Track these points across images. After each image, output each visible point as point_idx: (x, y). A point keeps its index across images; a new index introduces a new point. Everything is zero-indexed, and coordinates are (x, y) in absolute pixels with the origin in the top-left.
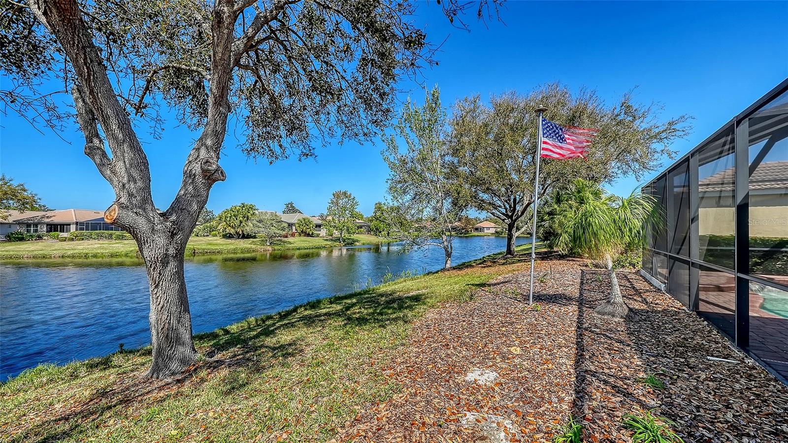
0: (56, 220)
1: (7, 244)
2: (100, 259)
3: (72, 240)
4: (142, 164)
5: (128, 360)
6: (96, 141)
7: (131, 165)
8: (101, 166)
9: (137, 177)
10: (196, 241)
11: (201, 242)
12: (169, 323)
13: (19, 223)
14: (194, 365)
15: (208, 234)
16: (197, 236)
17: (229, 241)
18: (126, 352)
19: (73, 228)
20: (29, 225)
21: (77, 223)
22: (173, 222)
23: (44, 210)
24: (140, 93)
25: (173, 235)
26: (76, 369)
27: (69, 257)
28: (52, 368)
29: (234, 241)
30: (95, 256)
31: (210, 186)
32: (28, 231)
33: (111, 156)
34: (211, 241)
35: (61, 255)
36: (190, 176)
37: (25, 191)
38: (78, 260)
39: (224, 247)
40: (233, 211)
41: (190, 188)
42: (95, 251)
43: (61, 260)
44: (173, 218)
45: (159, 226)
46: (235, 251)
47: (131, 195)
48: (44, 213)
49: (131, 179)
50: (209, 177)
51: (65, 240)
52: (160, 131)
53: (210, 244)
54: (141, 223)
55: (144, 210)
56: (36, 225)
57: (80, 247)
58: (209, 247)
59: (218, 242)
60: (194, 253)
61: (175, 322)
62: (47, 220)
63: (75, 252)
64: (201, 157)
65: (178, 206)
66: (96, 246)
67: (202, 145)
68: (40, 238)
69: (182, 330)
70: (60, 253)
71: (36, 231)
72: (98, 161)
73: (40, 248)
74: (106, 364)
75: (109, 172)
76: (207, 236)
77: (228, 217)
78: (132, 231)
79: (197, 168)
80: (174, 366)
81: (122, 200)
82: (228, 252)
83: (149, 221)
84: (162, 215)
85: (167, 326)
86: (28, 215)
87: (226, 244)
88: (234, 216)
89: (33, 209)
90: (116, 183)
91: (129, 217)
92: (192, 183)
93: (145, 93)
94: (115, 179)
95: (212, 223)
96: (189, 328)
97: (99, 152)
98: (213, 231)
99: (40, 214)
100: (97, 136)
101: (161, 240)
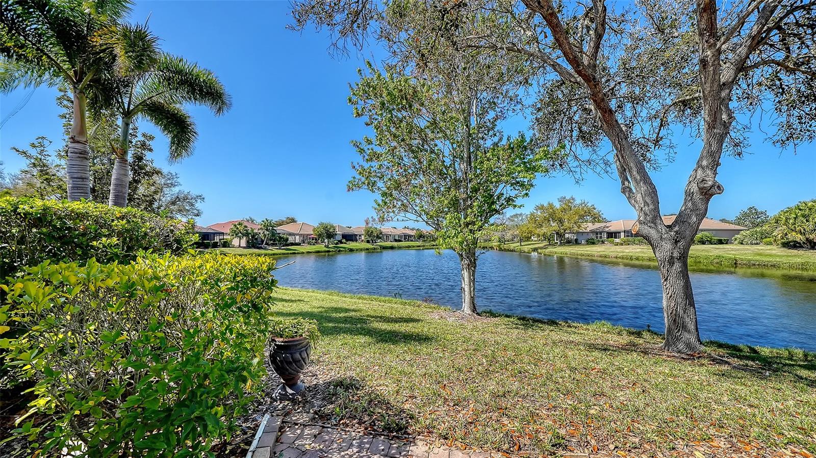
0: (612, 229)
1: (588, 246)
2: (641, 262)
3: (622, 244)
4: (653, 193)
5: (653, 339)
6: (626, 183)
7: (645, 195)
8: (629, 198)
9: (649, 202)
10: (738, 250)
11: (747, 252)
12: (676, 311)
13: (592, 232)
14: (699, 354)
15: (758, 241)
16: (742, 244)
17: (795, 252)
18: (652, 332)
19: (622, 234)
20: (597, 233)
21: (625, 232)
22: (676, 232)
23: (605, 222)
24: (657, 131)
25: (676, 242)
26: (621, 331)
27: (620, 258)
28: (609, 325)
29: (803, 252)
30: (637, 259)
31: (708, 200)
32: (597, 237)
33: (634, 191)
34: (761, 251)
35: (615, 256)
36: (689, 194)
37: (595, 209)
38: (625, 261)
39: (784, 260)
40: (800, 210)
41: (690, 204)
42: (637, 255)
43: (615, 260)
44: (677, 228)
45: (666, 235)
46: (804, 267)
47: (646, 214)
48: (605, 224)
49: (646, 203)
50: (706, 193)
51: (617, 244)
52: (673, 155)
53: (760, 255)
54: (653, 233)
55: (655, 224)
56: (601, 233)
57: (627, 251)
58: (758, 258)
59: (773, 252)
60: (736, 263)
61: (681, 312)
62: (607, 229)
63: (624, 254)
64: (698, 177)
65: (681, 219)
66: (638, 250)
67: (699, 167)
68: (603, 242)
69: (687, 320)
70: (614, 254)
71: (601, 237)
72: (627, 195)
73: (603, 250)
74: (639, 334)
75: (633, 201)
76: (757, 244)
77: (790, 219)
78: (648, 240)
79: (694, 188)
80: (681, 346)
81: (641, 218)
82: (791, 267)
83: (658, 231)
84: (669, 227)
85: (674, 312)
86: (597, 225)
87: (788, 256)
88: (804, 216)
89: (599, 221)
90: (637, 208)
91: (646, 230)
92: (691, 199)
93: (660, 130)
94: (637, 206)
95: (764, 228)
96: (694, 320)
97: (628, 189)
98: (766, 237)
99: (602, 225)
100: (627, 179)
101: (667, 246)
